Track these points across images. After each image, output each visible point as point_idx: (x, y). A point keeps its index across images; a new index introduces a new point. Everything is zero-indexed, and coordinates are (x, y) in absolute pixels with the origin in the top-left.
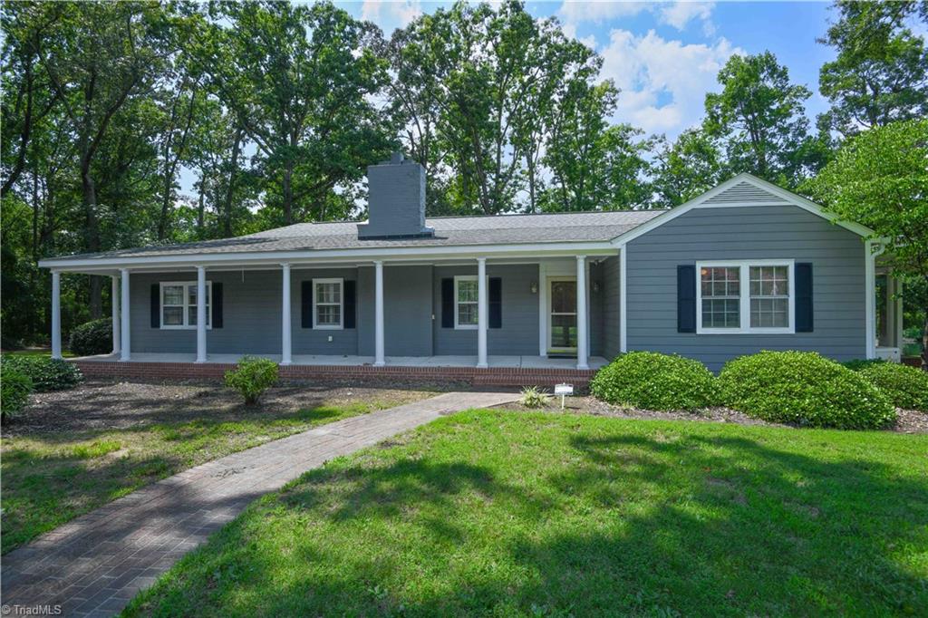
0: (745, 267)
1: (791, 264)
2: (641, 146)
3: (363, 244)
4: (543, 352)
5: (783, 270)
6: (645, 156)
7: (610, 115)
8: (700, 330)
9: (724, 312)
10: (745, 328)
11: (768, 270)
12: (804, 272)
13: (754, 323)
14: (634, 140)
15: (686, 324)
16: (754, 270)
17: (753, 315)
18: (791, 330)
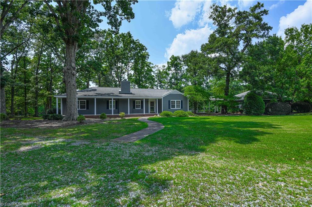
0: (176, 101)
1: (180, 100)
2: (153, 67)
3: (120, 95)
4: (149, 112)
5: (180, 101)
6: (153, 70)
7: (147, 60)
8: (171, 108)
9: (173, 106)
10: (176, 108)
11: (178, 101)
12: (182, 101)
13: (177, 108)
14: (151, 66)
15: (169, 108)
16: (177, 101)
17: (177, 107)
18: (180, 108)
